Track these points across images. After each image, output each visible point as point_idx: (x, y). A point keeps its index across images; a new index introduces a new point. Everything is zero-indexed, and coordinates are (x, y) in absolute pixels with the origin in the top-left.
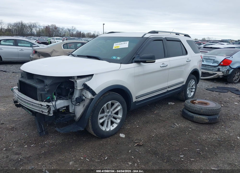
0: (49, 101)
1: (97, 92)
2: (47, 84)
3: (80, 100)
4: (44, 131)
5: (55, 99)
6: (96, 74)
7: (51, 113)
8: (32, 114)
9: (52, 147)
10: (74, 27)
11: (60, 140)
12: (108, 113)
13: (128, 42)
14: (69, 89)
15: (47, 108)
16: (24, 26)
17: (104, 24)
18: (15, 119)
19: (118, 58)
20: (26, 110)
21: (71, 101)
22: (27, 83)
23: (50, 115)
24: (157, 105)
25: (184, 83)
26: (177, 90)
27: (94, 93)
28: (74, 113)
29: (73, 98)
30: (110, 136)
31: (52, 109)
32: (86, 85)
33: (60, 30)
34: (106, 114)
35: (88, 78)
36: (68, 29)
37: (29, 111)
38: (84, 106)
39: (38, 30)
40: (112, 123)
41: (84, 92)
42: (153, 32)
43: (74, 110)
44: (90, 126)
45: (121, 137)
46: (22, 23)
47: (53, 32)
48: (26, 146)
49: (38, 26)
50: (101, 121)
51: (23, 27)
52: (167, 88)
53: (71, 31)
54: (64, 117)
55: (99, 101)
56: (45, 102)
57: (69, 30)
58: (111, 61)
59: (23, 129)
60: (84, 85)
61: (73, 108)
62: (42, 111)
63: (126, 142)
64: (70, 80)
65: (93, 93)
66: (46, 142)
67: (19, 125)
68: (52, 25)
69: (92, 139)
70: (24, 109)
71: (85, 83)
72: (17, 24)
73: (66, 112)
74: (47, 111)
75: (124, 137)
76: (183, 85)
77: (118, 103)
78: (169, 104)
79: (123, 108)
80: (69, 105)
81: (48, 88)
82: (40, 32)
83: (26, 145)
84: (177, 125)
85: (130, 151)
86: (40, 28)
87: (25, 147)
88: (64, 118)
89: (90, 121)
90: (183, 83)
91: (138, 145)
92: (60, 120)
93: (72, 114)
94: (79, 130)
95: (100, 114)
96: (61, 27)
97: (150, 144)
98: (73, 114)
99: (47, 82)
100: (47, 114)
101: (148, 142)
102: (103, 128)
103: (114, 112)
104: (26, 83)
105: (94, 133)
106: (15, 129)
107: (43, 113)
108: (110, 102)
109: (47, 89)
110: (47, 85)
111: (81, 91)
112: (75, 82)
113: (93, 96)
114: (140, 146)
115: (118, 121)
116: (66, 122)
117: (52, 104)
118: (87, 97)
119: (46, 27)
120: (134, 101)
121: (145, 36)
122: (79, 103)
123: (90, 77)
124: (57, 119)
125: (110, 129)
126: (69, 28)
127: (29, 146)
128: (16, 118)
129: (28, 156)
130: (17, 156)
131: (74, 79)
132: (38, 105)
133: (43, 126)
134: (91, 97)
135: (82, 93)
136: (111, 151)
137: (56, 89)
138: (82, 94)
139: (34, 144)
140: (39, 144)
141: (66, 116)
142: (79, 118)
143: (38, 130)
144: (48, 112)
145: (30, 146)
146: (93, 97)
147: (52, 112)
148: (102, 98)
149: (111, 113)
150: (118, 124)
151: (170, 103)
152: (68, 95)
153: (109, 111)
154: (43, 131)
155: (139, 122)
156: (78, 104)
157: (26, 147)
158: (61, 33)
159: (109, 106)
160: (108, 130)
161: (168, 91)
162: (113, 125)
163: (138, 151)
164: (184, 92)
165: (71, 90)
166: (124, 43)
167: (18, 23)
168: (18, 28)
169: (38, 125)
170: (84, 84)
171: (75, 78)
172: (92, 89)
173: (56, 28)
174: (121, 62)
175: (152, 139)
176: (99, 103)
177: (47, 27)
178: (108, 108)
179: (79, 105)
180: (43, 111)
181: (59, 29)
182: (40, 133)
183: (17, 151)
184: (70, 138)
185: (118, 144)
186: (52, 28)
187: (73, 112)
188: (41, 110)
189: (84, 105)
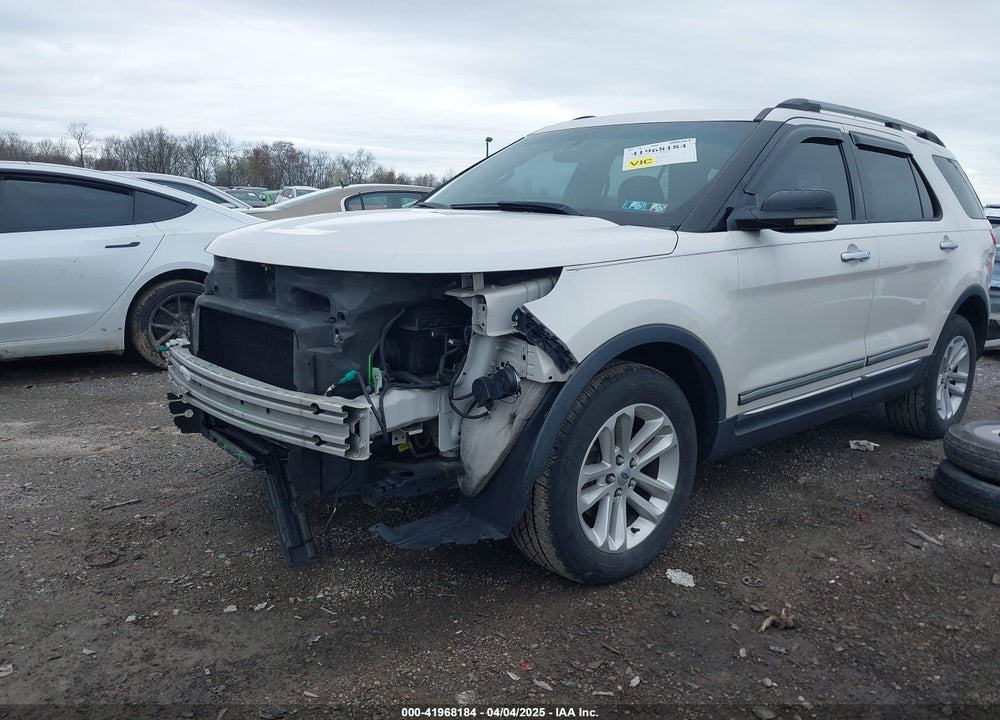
0: (351, 390)
1: (580, 354)
2: (345, 312)
3: (499, 387)
4: (308, 541)
5: (379, 385)
6: (575, 267)
7: (361, 445)
8: (254, 462)
9: (355, 619)
10: (364, 153)
11: (384, 585)
12: (619, 464)
13: (691, 143)
14: (440, 340)
15: (345, 421)
16: (171, 148)
17: (489, 140)
18: (167, 490)
19: (657, 207)
20: (220, 445)
21: (451, 398)
22: (241, 314)
23: (356, 458)
24: (797, 451)
25: (929, 352)
26: (898, 378)
27: (567, 359)
28: (458, 458)
29: (459, 385)
30: (622, 580)
31: (370, 427)
32: (529, 316)
33: (312, 163)
34: (609, 466)
35: (532, 287)
36: (343, 161)
37: (238, 449)
38: (511, 423)
39: (225, 162)
40: (633, 513)
41: (513, 351)
42: (800, 104)
43: (459, 442)
44: (542, 519)
45: (674, 585)
46: (161, 136)
47: (282, 173)
48: (232, 608)
49: (222, 147)
50: (589, 499)
51: (166, 151)
52: (860, 367)
53: (354, 169)
54: (410, 474)
55: (584, 399)
56: (331, 394)
57: (347, 166)
58: (624, 218)
59: (207, 533)
60: (517, 318)
61: (454, 432)
62: (315, 436)
63: (707, 609)
64: (449, 293)
65: (560, 355)
66: (320, 596)
67: (188, 517)
68: (279, 146)
69: (536, 589)
70: (215, 440)
71: (524, 308)
72: (142, 141)
73: (414, 453)
74: (341, 439)
75: (692, 584)
76: (924, 358)
77: (661, 421)
78: (853, 444)
79: (683, 445)
80: (437, 417)
81: (346, 330)
82: (230, 173)
83: (230, 602)
84: (932, 539)
85: (743, 652)
86: (232, 155)
87: (225, 611)
88: (409, 479)
89: (541, 492)
90: (925, 347)
91: (774, 625)
92: (394, 488)
93: (446, 464)
94: (483, 538)
95: (586, 464)
96: (313, 154)
97: (834, 620)
98: (452, 464)
99: (345, 302)
100: (341, 452)
101: (816, 609)
102: (598, 536)
103: (642, 460)
104: (235, 312)
105: (560, 555)
106: (172, 530)
107: (324, 448)
108: (630, 410)
109: (345, 335)
110: (342, 317)
111: (498, 348)
112: (473, 305)
113: (557, 371)
114: (786, 628)
115: (659, 506)
116: (398, 509)
117: (370, 402)
118: (528, 377)
119: (255, 151)
120: (730, 414)
121: (769, 118)
122: (489, 404)
123: (543, 283)
124: (382, 484)
125: (625, 544)
126: (346, 157)
127: (245, 610)
128: (168, 485)
129: (246, 655)
130: (195, 655)
131: (470, 288)
132: (296, 410)
133: (301, 517)
134: (550, 378)
135: (506, 359)
136: (649, 646)
137: (383, 337)
138: (503, 364)
139: (265, 599)
140: (291, 600)
141: (419, 468)
142: (487, 480)
143: (283, 534)
144: (347, 441)
145: (252, 609)
146: (560, 377)
147: (364, 443)
148: (597, 384)
149: (631, 467)
150: (659, 522)
151: (858, 444)
152: (437, 369)
153: (619, 456)
154: (302, 544)
155: (743, 524)
156: (483, 410)
157: (231, 613)
158: (313, 177)
159: (624, 431)
160: (615, 546)
161: (866, 383)
162: (635, 525)
163: (783, 650)
164: (922, 392)
165: (451, 342)
166: (676, 144)
167: (147, 136)
168: (147, 156)
169: (279, 512)
170: (518, 312)
171: (478, 284)
172: (555, 339)
173: (293, 155)
174: (675, 222)
175: (831, 599)
176: (585, 407)
177: (257, 152)
178: (617, 439)
179: (486, 414)
180: (325, 436)
181: (306, 160)
182: (290, 549)
183: (191, 630)
184: (432, 580)
185: (670, 614)
186: (278, 156)
187: (451, 455)
188: (311, 433)
189: (513, 417)
